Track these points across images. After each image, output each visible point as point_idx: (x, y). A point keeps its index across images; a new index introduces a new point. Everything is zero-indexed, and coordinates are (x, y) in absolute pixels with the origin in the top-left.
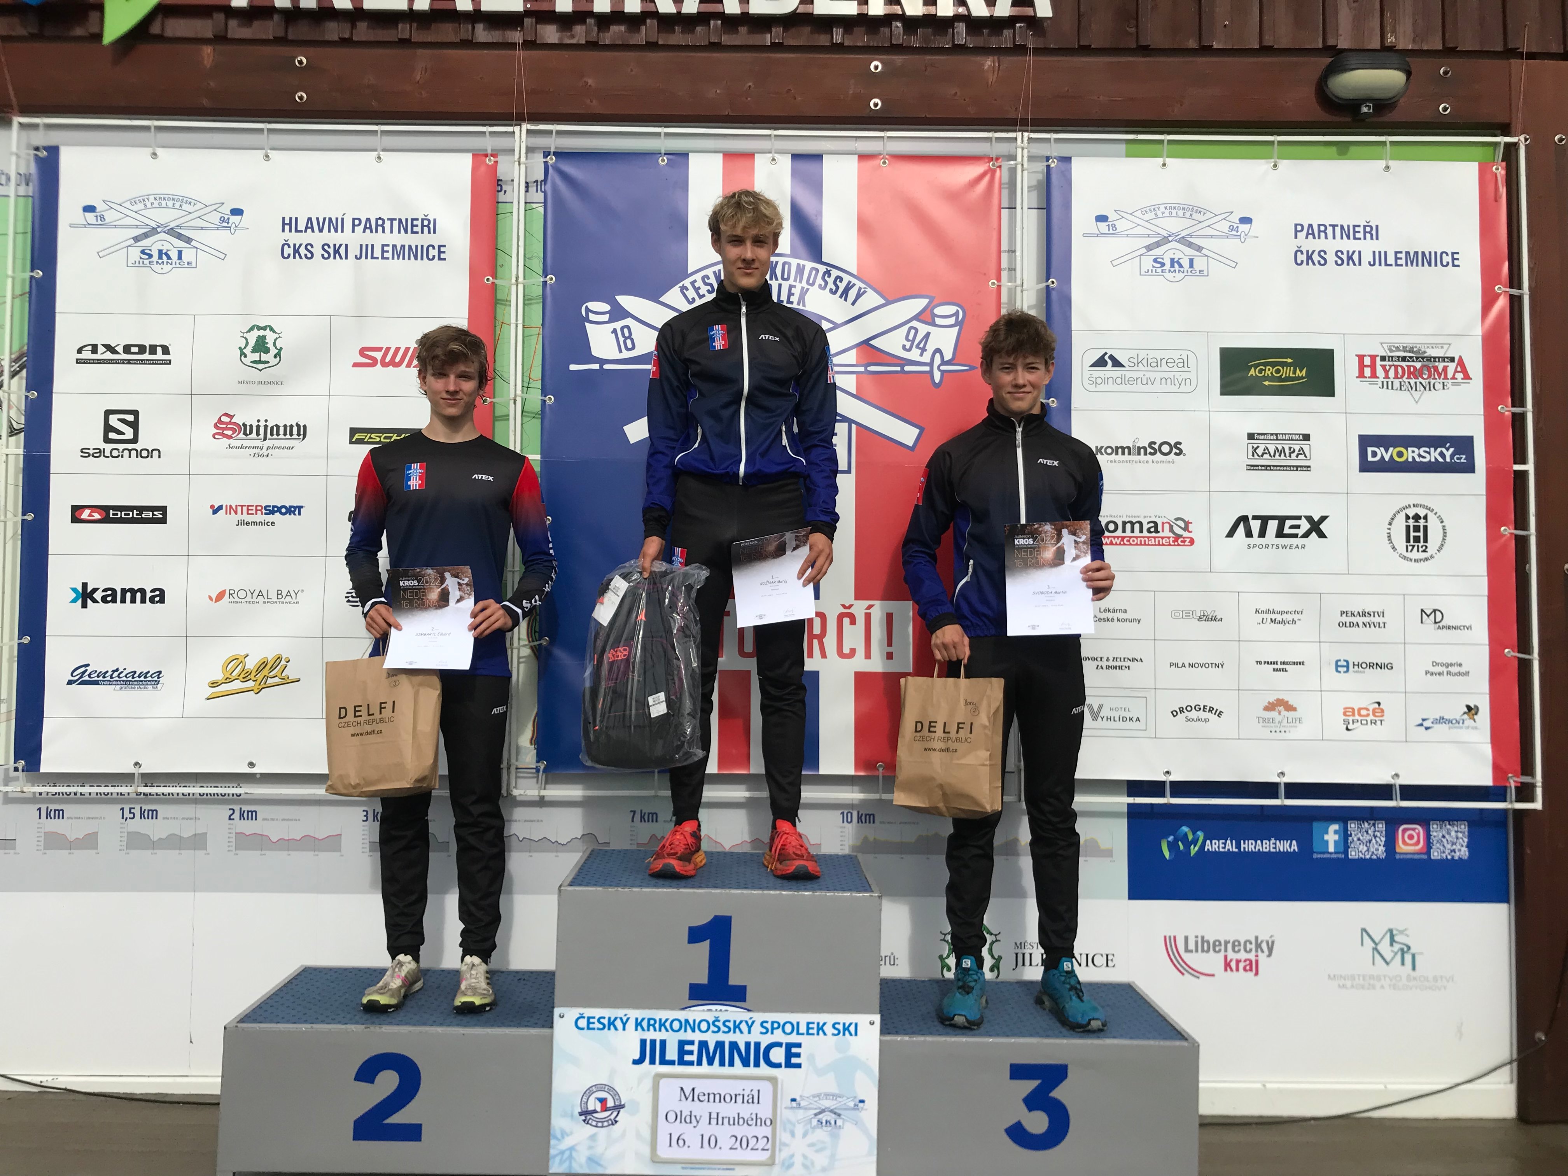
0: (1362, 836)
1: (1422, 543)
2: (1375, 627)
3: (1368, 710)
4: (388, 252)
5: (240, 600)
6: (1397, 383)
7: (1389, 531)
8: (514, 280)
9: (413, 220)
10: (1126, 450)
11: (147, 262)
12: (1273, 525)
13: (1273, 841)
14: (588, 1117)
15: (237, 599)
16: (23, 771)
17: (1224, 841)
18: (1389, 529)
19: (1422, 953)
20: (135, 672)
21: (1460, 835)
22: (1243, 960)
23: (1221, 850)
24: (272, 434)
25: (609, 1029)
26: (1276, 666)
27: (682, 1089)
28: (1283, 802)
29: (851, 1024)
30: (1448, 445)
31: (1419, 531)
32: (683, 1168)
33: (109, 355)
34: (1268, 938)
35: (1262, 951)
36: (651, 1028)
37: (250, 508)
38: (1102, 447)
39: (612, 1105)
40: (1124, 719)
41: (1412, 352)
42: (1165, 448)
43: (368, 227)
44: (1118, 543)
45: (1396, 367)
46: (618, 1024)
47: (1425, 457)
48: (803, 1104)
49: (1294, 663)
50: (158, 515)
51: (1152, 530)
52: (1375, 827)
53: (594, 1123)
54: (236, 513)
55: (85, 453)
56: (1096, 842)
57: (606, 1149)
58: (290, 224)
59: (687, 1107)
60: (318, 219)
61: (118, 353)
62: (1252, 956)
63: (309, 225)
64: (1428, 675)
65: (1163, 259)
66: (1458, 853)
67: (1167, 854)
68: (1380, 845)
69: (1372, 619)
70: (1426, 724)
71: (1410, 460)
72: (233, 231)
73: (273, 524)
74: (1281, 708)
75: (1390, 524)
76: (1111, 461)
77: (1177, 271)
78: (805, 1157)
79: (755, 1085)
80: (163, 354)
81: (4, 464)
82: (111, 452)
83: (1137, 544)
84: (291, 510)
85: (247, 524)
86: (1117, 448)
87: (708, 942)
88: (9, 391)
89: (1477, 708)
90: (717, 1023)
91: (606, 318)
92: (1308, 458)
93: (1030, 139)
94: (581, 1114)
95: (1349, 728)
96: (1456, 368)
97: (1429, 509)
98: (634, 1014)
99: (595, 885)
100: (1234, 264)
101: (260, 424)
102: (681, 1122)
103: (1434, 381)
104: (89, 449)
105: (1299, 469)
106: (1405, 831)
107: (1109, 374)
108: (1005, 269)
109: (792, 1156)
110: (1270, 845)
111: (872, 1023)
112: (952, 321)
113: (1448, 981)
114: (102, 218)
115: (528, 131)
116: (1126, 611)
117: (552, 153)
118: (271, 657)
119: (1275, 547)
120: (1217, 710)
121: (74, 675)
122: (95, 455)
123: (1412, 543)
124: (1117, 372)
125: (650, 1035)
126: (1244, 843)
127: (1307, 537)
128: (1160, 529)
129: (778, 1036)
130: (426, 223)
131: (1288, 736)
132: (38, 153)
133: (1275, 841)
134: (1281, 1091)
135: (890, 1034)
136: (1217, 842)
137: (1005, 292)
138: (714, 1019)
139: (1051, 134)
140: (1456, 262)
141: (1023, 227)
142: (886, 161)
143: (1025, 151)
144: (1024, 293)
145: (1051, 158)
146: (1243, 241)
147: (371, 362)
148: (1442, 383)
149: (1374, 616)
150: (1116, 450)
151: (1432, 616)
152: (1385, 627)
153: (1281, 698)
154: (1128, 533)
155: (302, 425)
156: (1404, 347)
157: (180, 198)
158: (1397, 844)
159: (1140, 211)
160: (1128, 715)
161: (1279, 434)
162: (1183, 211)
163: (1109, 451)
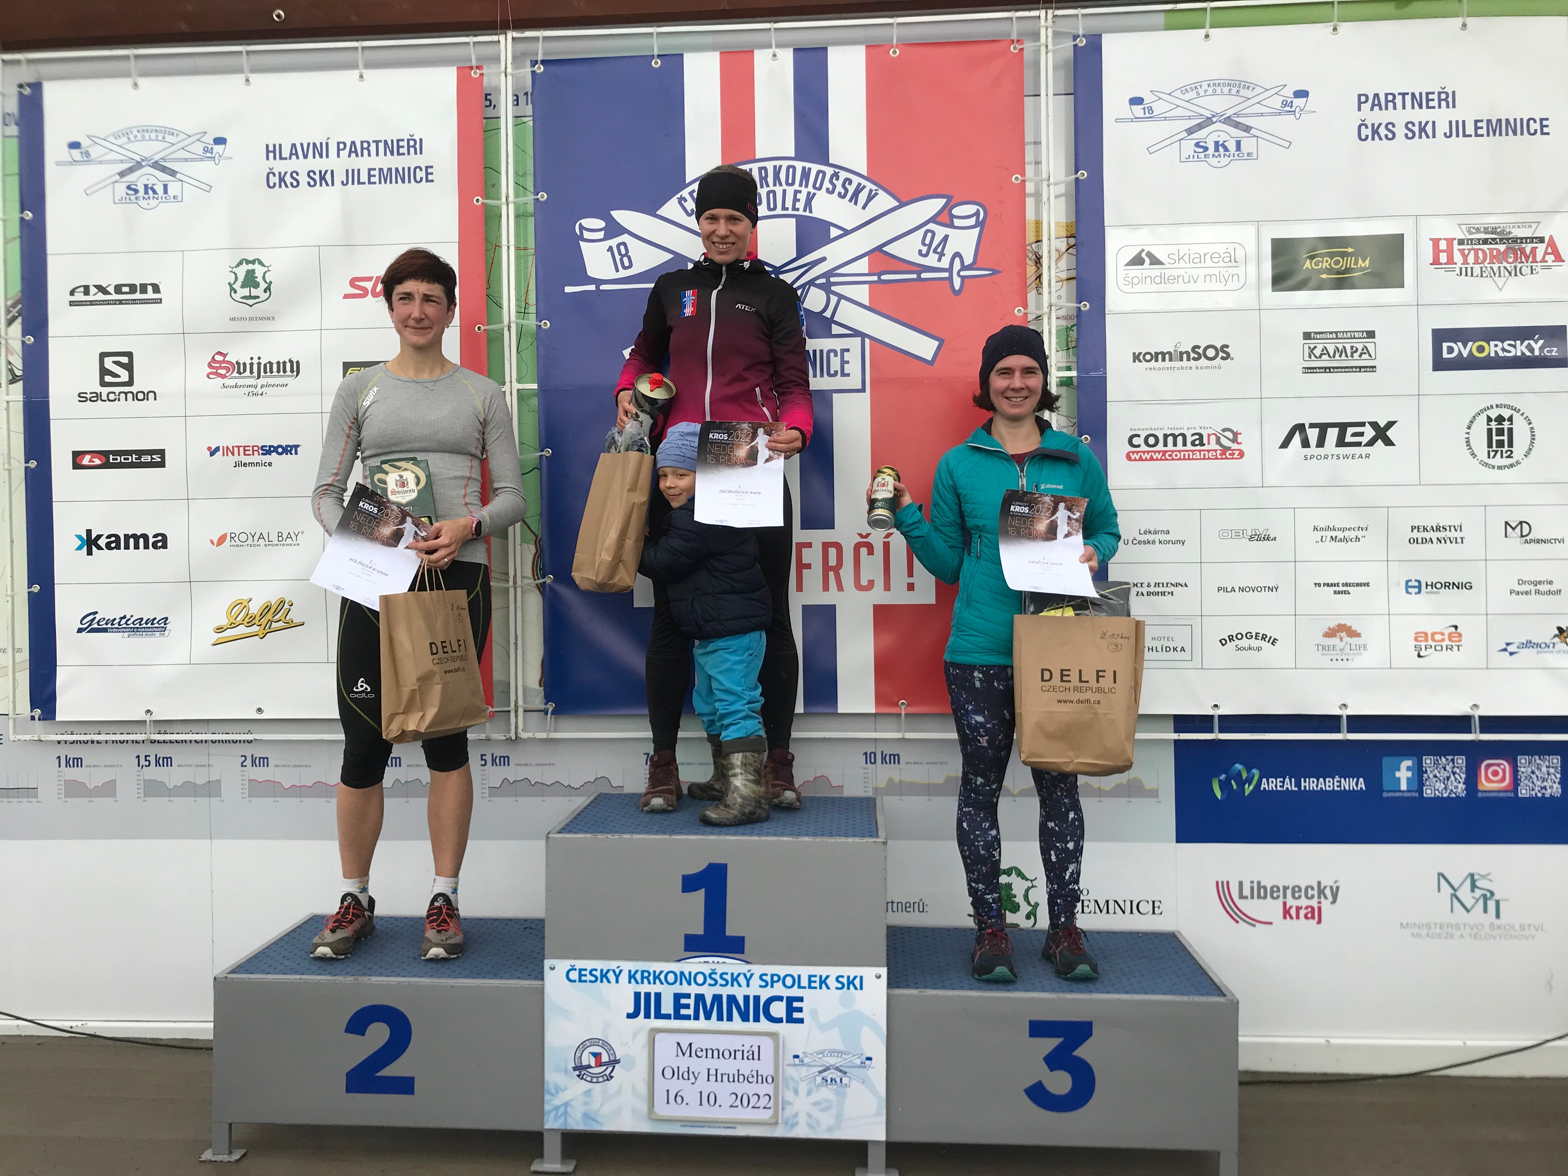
0: (1439, 772)
1: (1506, 448)
2: (1451, 542)
3: (1443, 634)
4: (374, 176)
5: (242, 544)
6: (1477, 269)
7: (1467, 436)
8: (504, 200)
9: (398, 141)
10: (1167, 356)
11: (133, 198)
12: (1332, 434)
13: (1337, 778)
14: (583, 1073)
15: (239, 543)
16: (39, 719)
17: (1282, 779)
18: (1468, 433)
19: (1507, 900)
20: (142, 619)
21: (1552, 770)
22: (1303, 907)
23: (1279, 788)
24: (265, 372)
25: (602, 981)
26: (1337, 589)
27: (678, 1044)
28: (1346, 736)
29: (855, 977)
30: (1537, 336)
31: (1503, 435)
32: (682, 1126)
33: (101, 296)
34: (1332, 884)
35: (1326, 898)
36: (645, 980)
37: (246, 448)
38: (1140, 354)
39: (607, 1060)
40: (1168, 649)
41: (1498, 233)
42: (1211, 353)
43: (353, 151)
44: (1159, 458)
45: (1476, 251)
46: (611, 976)
47: (1509, 352)
48: (806, 1060)
49: (1358, 585)
50: (157, 458)
51: (1197, 442)
52: (1454, 763)
53: (589, 1079)
54: (233, 454)
55: (83, 397)
56: (1140, 782)
57: (602, 1105)
58: (274, 152)
59: (684, 1063)
60: (302, 145)
61: (110, 294)
62: (1314, 903)
63: (294, 153)
64: (1514, 595)
65: (1206, 142)
66: (1549, 791)
67: (1218, 794)
68: (1460, 782)
69: (1448, 534)
70: (1510, 649)
71: (1493, 355)
72: (217, 161)
73: (270, 464)
74: (1343, 634)
75: (1469, 428)
76: (1150, 369)
77: (1222, 156)
78: (809, 1116)
79: (755, 1041)
80: (154, 293)
81: (5, 412)
82: (108, 396)
83: (1180, 459)
84: (289, 450)
85: (245, 465)
86: (1157, 354)
87: (703, 891)
88: (7, 337)
90: (713, 976)
91: (601, 235)
92: (1374, 357)
93: (1054, 16)
94: (575, 1069)
95: (1421, 654)
96: (1547, 248)
97: (1515, 410)
98: (628, 966)
99: (586, 832)
100: (1287, 145)
101: (253, 361)
102: (678, 1079)
103: (1521, 265)
104: (86, 393)
105: (1362, 370)
106: (1488, 766)
107: (1146, 273)
108: (1030, 163)
109: (796, 1115)
110: (1333, 784)
111: (878, 977)
112: (972, 221)
113: (1537, 930)
114: (87, 154)
115: (513, 39)
116: (1168, 532)
117: (539, 62)
118: (274, 601)
119: (1335, 457)
120: (1271, 637)
121: (83, 622)
122: (92, 399)
123: (1494, 448)
124: (1156, 271)
125: (644, 988)
126: (1305, 782)
127: (1372, 445)
128: (1205, 441)
129: (779, 990)
130: (412, 143)
131: (1351, 664)
132: (22, 90)
133: (1339, 779)
134: (1347, 1047)
135: (899, 987)
136: (1274, 780)
137: (1030, 188)
138: (711, 971)
139: (1079, 9)
140: (1545, 130)
141: (1048, 116)
142: (897, 50)
143: (1050, 31)
144: (1052, 187)
145: (1079, 36)
146: (1298, 117)
147: (362, 292)
148: (1530, 267)
149: (1450, 531)
150: (1155, 357)
151: (1518, 529)
152: (1462, 542)
153: (1343, 623)
154: (1170, 447)
155: (295, 361)
156: (1484, 228)
157: (163, 129)
158: (1479, 781)
159: (1179, 90)
160: (1171, 645)
161: (1340, 332)
162: (1229, 88)
163: (1148, 357)
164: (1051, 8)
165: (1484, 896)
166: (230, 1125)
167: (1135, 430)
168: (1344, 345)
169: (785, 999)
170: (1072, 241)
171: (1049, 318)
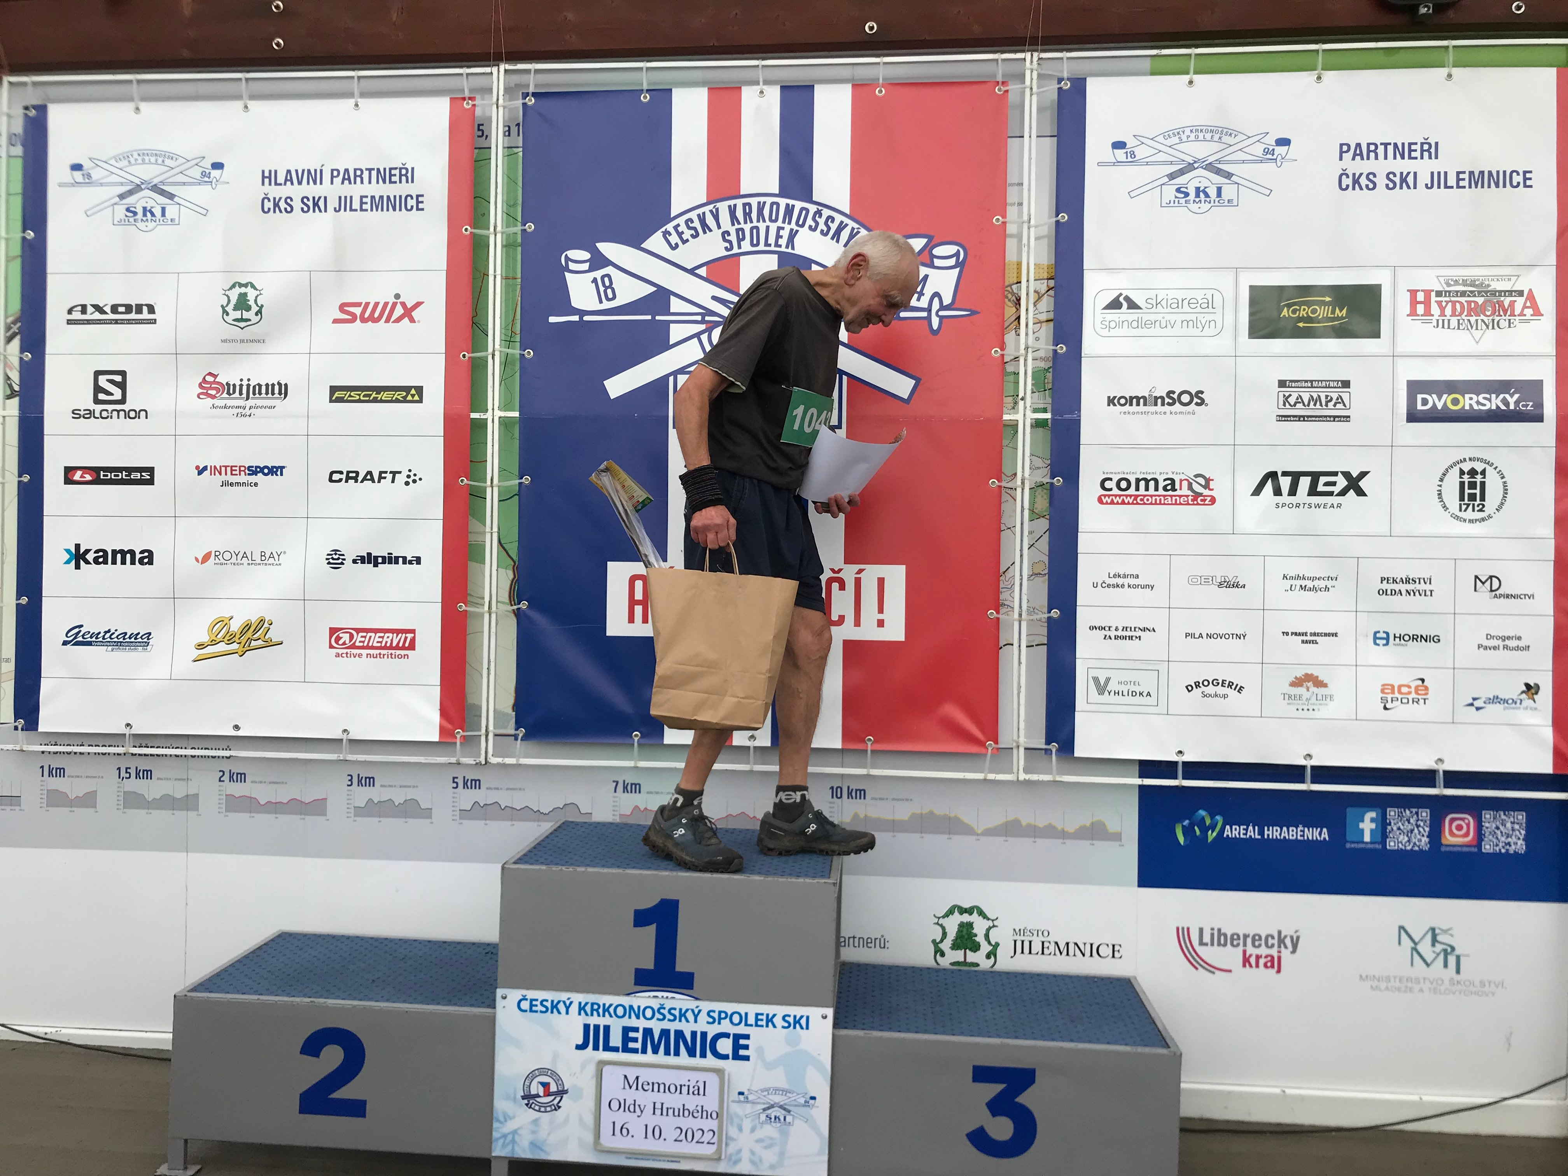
0: (1403, 825)
1: (1478, 502)
2: (1420, 595)
3: (1409, 687)
4: (366, 203)
5: (226, 562)
6: (1454, 321)
7: (1440, 488)
8: (492, 229)
10: (1142, 401)
11: (132, 220)
12: (1305, 483)
13: (1300, 828)
14: (531, 1102)
15: (222, 561)
16: (22, 730)
17: (1245, 827)
18: (1440, 486)
19: (1468, 956)
20: (126, 634)
21: (1517, 827)
22: (1263, 957)
23: (1242, 836)
24: (254, 394)
25: (552, 1012)
26: (1304, 638)
27: (626, 1076)
28: (1309, 786)
29: (802, 1017)
30: (1513, 390)
31: (1476, 489)
32: (627, 1158)
33: (97, 316)
34: (1292, 933)
35: (1286, 947)
36: (595, 1013)
37: (233, 468)
38: (1115, 397)
39: (556, 1090)
41: (1476, 286)
42: (1185, 398)
43: (346, 178)
44: (1131, 502)
45: (1454, 303)
46: (562, 1007)
47: (1484, 405)
48: (751, 1098)
49: (1326, 635)
50: (146, 476)
51: (1169, 487)
52: (1418, 816)
54: (220, 473)
55: (76, 414)
56: (1104, 825)
57: (549, 1134)
58: (270, 178)
59: (630, 1095)
60: (297, 171)
61: (106, 313)
62: (1274, 952)
63: (288, 179)
65: (1187, 188)
66: (1513, 847)
67: (1181, 839)
68: (1423, 836)
69: (1417, 586)
70: (1477, 704)
71: (1467, 408)
72: (214, 186)
73: (256, 485)
74: (1310, 684)
75: (1441, 480)
76: (1125, 413)
77: (1203, 202)
78: (753, 1153)
79: (701, 1076)
80: (149, 313)
82: (101, 414)
83: (1151, 504)
84: (274, 471)
85: (232, 484)
86: (1131, 398)
87: (654, 926)
88: (5, 354)
89: (1537, 687)
90: (662, 1011)
91: (586, 266)
92: (1348, 407)
94: (523, 1098)
95: (1388, 706)
96: (1525, 303)
97: (1488, 464)
98: (578, 998)
99: (542, 863)
100: (1268, 192)
101: (242, 383)
102: (624, 1111)
103: (1499, 318)
104: (80, 410)
105: (1337, 419)
106: (1452, 820)
107: (1124, 317)
108: (1012, 205)
109: (740, 1151)
110: (1297, 833)
111: (825, 1017)
112: (952, 261)
113: (1497, 987)
114: (89, 176)
115: (506, 70)
116: (1137, 577)
117: (530, 94)
118: (254, 619)
119: (1306, 506)
120: (1237, 685)
121: (69, 635)
122: (86, 416)
123: (1466, 501)
124: (1133, 315)
125: (593, 1020)
126: (1268, 830)
127: (1344, 495)
128: (1177, 486)
129: (725, 1027)
130: (404, 172)
131: (1316, 714)
132: (27, 112)
133: (1302, 829)
134: (1302, 1098)
135: (846, 1028)
136: (1238, 828)
137: (1011, 229)
138: (659, 1006)
139: (1065, 52)
140: (1528, 183)
141: (1030, 159)
142: (883, 89)
143: (1035, 74)
144: (1032, 230)
145: (1063, 79)
146: (1279, 165)
147: (351, 317)
148: (1507, 321)
149: (1419, 583)
150: (1130, 401)
151: (1488, 584)
152: (1431, 595)
153: (1310, 673)
154: (1142, 491)
155: (283, 384)
156: (1463, 280)
157: (163, 153)
158: (1443, 835)
159: (1162, 136)
160: (1138, 689)
161: (1315, 381)
162: (1211, 134)
163: (1123, 401)
164: (1036, 51)
165: (1445, 951)
166: (186, 1141)
167: (1107, 473)
168: (1319, 394)
169: (731, 1036)
170: (1052, 283)
171: (1025, 360)
